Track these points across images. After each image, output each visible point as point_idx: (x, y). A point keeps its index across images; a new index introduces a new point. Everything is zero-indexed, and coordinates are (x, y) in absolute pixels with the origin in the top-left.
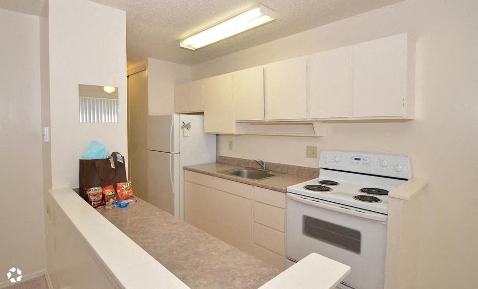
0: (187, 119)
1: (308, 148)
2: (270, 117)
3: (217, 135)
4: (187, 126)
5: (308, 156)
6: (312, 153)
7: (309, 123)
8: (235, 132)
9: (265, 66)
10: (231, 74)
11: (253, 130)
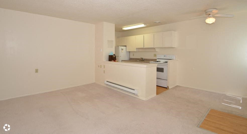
0: (122, 47)
1: (154, 54)
2: (145, 47)
3: (129, 52)
4: (122, 49)
5: (154, 56)
6: (155, 55)
7: (154, 48)
8: (136, 51)
9: (144, 35)
10: (135, 36)
11: (140, 50)
